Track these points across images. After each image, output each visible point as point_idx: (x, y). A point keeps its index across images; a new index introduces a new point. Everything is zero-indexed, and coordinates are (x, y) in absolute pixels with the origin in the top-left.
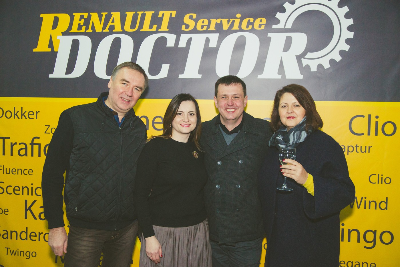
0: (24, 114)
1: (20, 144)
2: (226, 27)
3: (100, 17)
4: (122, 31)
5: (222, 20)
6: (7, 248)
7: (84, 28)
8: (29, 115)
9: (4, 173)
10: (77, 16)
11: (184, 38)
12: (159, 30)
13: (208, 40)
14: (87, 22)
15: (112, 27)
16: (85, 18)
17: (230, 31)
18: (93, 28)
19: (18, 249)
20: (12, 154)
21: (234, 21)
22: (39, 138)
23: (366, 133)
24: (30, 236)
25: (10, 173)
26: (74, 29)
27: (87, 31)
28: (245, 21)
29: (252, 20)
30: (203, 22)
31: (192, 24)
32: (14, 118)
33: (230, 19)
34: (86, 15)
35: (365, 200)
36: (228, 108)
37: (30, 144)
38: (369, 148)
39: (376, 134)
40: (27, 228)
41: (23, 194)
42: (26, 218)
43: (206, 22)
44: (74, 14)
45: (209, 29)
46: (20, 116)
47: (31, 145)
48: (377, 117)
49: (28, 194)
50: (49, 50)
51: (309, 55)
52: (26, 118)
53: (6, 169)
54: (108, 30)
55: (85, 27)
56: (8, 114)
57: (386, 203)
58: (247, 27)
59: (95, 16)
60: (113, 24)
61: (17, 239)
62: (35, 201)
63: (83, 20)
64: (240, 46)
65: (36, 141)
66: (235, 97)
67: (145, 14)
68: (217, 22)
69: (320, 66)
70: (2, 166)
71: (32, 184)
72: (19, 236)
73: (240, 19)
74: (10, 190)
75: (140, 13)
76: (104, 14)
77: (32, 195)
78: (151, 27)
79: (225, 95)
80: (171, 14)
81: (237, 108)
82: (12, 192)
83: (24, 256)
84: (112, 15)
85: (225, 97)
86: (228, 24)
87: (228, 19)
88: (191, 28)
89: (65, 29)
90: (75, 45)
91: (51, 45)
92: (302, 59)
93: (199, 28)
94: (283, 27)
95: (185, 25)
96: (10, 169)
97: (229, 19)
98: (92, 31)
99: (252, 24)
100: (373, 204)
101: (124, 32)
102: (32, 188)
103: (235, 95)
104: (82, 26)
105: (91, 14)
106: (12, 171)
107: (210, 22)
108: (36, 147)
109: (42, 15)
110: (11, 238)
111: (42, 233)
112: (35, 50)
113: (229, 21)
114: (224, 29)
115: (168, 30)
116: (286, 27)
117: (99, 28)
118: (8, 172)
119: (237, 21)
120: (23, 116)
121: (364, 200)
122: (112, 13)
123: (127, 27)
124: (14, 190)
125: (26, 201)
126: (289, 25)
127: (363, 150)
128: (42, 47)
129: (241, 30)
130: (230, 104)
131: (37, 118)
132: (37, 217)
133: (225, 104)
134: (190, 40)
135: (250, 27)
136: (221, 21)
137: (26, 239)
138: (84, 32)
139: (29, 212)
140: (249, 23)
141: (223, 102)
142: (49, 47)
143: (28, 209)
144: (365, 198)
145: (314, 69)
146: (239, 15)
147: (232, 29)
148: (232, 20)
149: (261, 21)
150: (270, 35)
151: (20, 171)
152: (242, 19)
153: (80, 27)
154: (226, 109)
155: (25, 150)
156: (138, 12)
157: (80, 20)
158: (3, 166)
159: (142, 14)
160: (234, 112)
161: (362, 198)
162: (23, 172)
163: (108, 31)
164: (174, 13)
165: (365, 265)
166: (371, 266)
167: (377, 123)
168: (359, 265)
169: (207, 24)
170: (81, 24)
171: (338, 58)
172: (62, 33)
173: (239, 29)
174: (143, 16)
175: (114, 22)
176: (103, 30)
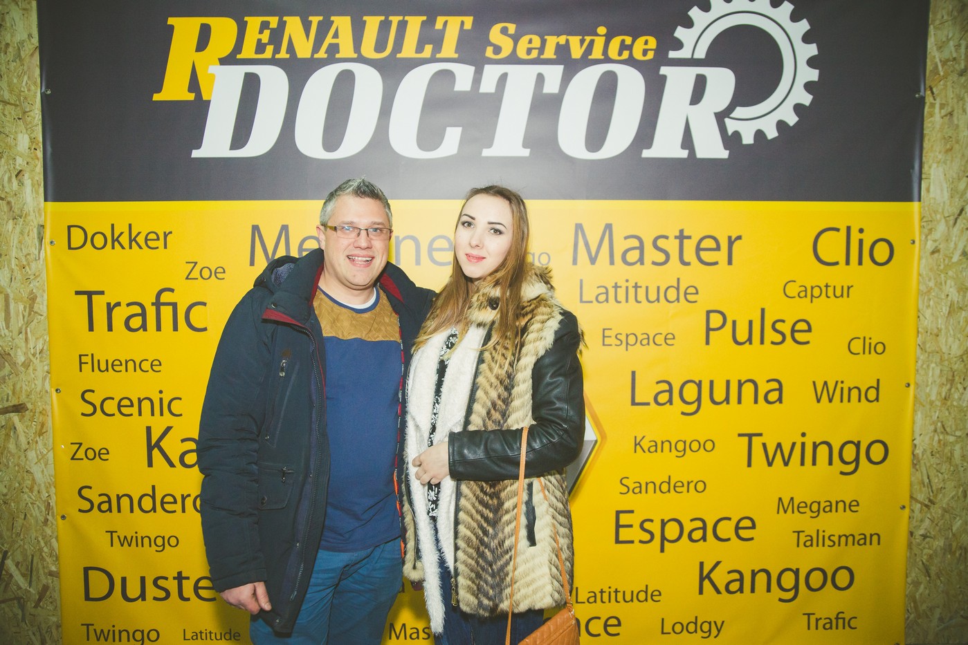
0: (135, 239)
1: (128, 305)
2: (577, 52)
3: (307, 26)
5: (569, 37)
6: (112, 532)
7: (270, 49)
8: (146, 240)
9: (93, 371)
10: (253, 23)
11: (491, 74)
12: (438, 56)
13: (540, 78)
14: (277, 36)
15: (334, 49)
16: (271, 27)
17: (586, 61)
18: (291, 48)
19: (136, 533)
20: (110, 328)
21: (592, 42)
22: (172, 290)
23: (842, 260)
24: (162, 503)
25: (107, 370)
26: (248, 51)
27: (277, 56)
28: (616, 42)
29: (628, 40)
30: (530, 41)
31: (507, 45)
32: (113, 248)
33: (586, 37)
34: (274, 22)
35: (842, 385)
37: (153, 304)
38: (849, 288)
39: (860, 263)
40: (153, 487)
41: (140, 414)
42: (150, 464)
43: (537, 41)
45: (542, 57)
46: (126, 244)
47: (154, 307)
48: (861, 231)
49: (153, 414)
50: (191, 97)
51: (740, 112)
52: (140, 248)
53: (99, 361)
55: (273, 46)
56: (99, 241)
57: (877, 389)
58: (620, 54)
60: (335, 41)
61: (132, 511)
62: (169, 429)
63: (267, 33)
64: (606, 90)
65: (165, 297)
68: (558, 43)
69: (759, 134)
70: (87, 355)
71: (161, 392)
72: (135, 504)
74: (111, 407)
75: (395, 20)
76: (315, 20)
77: (162, 414)
78: (420, 49)
80: (463, 23)
82: (116, 411)
83: (150, 546)
84: (333, 22)
86: (581, 46)
87: (581, 37)
89: (227, 50)
90: (251, 86)
91: (194, 85)
92: (727, 120)
94: (690, 56)
96: (107, 361)
97: (583, 37)
98: (288, 56)
99: (630, 48)
100: (855, 393)
101: (361, 59)
102: (161, 399)
104: (265, 45)
105: (285, 18)
106: (113, 365)
107: (544, 42)
108: (166, 312)
110: (119, 511)
111: (189, 495)
112: (157, 97)
113: (582, 42)
115: (456, 56)
116: (695, 57)
117: (304, 49)
118: (103, 367)
119: (599, 42)
120: (133, 243)
121: (839, 385)
122: (333, 18)
123: (368, 49)
124: (119, 406)
125: (149, 429)
126: (701, 53)
127: (838, 293)
128: (174, 89)
129: (607, 60)
131: (165, 247)
132: (176, 461)
134: (504, 77)
135: (626, 54)
136: (567, 41)
137: (154, 509)
138: (270, 57)
139: (156, 452)
140: (623, 47)
143: (153, 446)
144: (842, 382)
145: (748, 139)
146: (602, 30)
147: (590, 57)
148: (588, 39)
150: (664, 70)
151: (131, 364)
152: (609, 38)
153: (260, 48)
155: (141, 317)
156: (391, 18)
157: (261, 32)
158: (90, 356)
159: (399, 21)
161: (837, 382)
162: (138, 366)
163: (326, 56)
164: (469, 21)
165: (841, 505)
166: (850, 506)
167: (861, 241)
168: (831, 507)
169: (539, 46)
170: (263, 42)
171: (792, 119)
172: (219, 59)
173: (603, 57)
174: (403, 26)
175: (338, 38)
176: (312, 55)
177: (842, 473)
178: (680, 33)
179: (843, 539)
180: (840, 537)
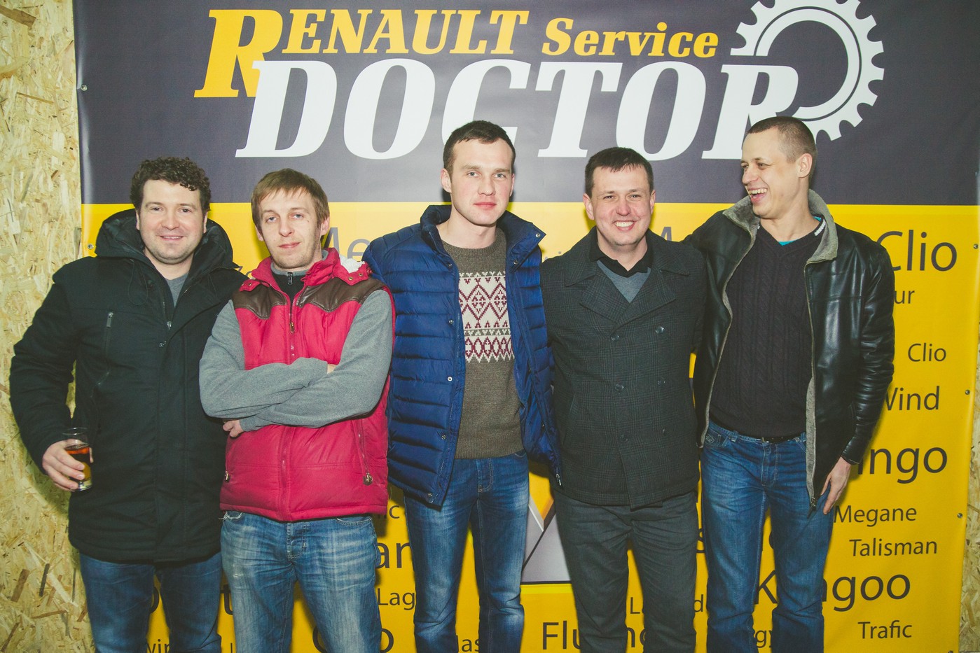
2: (636, 49)
3: (356, 20)
4: (407, 51)
5: (627, 33)
7: (317, 44)
10: (300, 16)
11: (548, 71)
12: (493, 52)
13: (598, 76)
14: (324, 30)
15: (384, 44)
16: (318, 20)
17: (646, 58)
18: (339, 43)
21: (652, 38)
26: (294, 46)
27: (325, 51)
28: (676, 39)
29: (689, 37)
31: (564, 41)
33: (645, 34)
34: (321, 15)
35: (902, 392)
36: (619, 221)
38: (910, 293)
39: (922, 268)
43: (595, 37)
44: (292, 11)
45: (600, 54)
48: (924, 235)
50: (234, 94)
51: (802, 112)
54: (375, 48)
55: (320, 41)
57: (937, 396)
58: (681, 51)
59: (342, 18)
60: (385, 36)
63: (314, 26)
64: (666, 89)
66: (634, 195)
67: (460, 15)
68: (617, 39)
69: (823, 135)
73: (664, 34)
75: (448, 14)
76: (364, 13)
78: (473, 45)
79: (611, 192)
80: (518, 17)
81: (637, 218)
84: (383, 15)
85: (611, 196)
86: (641, 43)
87: (640, 34)
88: (563, 49)
89: (271, 44)
90: (298, 83)
91: (238, 81)
93: (579, 50)
94: (752, 55)
95: (549, 44)
97: (643, 34)
98: (336, 51)
99: (691, 45)
100: (914, 400)
101: (412, 55)
103: (634, 191)
104: (312, 39)
105: (333, 11)
107: (602, 39)
109: (213, 13)
112: (198, 94)
113: (642, 38)
114: (633, 54)
115: (511, 52)
116: (758, 54)
117: (353, 44)
119: (659, 39)
121: (899, 392)
122: (383, 12)
123: (420, 45)
126: (763, 51)
127: (900, 299)
128: (216, 85)
129: (668, 57)
130: (624, 212)
133: (612, 212)
134: (561, 75)
135: (686, 52)
136: (627, 37)
138: (318, 52)
140: (684, 44)
141: (607, 208)
142: (234, 86)
144: (902, 389)
146: (662, 26)
147: (649, 54)
148: (648, 35)
149: (708, 39)
150: (725, 68)
152: (669, 34)
153: (307, 42)
154: (614, 222)
156: (443, 12)
157: (308, 26)
159: (452, 15)
160: (631, 228)
161: (896, 389)
163: (375, 51)
164: (524, 16)
165: (898, 514)
166: (907, 514)
167: (923, 246)
168: (888, 515)
169: (597, 42)
170: (309, 36)
171: (856, 120)
172: (264, 54)
173: (663, 55)
174: (456, 20)
175: (388, 32)
176: (362, 50)
177: (900, 481)
178: (743, 29)
179: (900, 547)
180: (896, 545)
